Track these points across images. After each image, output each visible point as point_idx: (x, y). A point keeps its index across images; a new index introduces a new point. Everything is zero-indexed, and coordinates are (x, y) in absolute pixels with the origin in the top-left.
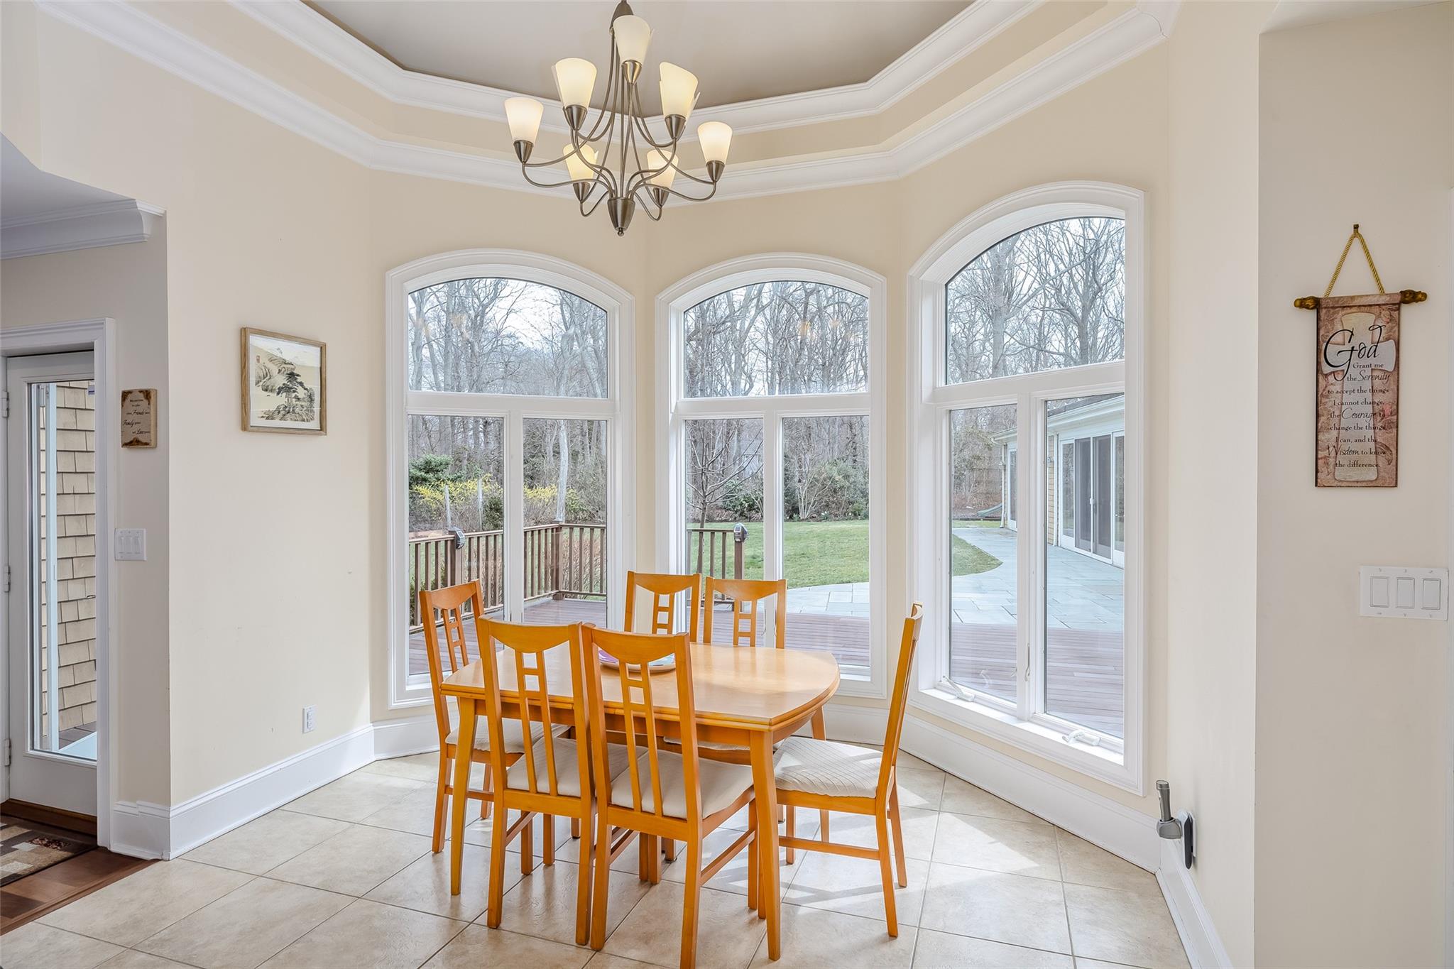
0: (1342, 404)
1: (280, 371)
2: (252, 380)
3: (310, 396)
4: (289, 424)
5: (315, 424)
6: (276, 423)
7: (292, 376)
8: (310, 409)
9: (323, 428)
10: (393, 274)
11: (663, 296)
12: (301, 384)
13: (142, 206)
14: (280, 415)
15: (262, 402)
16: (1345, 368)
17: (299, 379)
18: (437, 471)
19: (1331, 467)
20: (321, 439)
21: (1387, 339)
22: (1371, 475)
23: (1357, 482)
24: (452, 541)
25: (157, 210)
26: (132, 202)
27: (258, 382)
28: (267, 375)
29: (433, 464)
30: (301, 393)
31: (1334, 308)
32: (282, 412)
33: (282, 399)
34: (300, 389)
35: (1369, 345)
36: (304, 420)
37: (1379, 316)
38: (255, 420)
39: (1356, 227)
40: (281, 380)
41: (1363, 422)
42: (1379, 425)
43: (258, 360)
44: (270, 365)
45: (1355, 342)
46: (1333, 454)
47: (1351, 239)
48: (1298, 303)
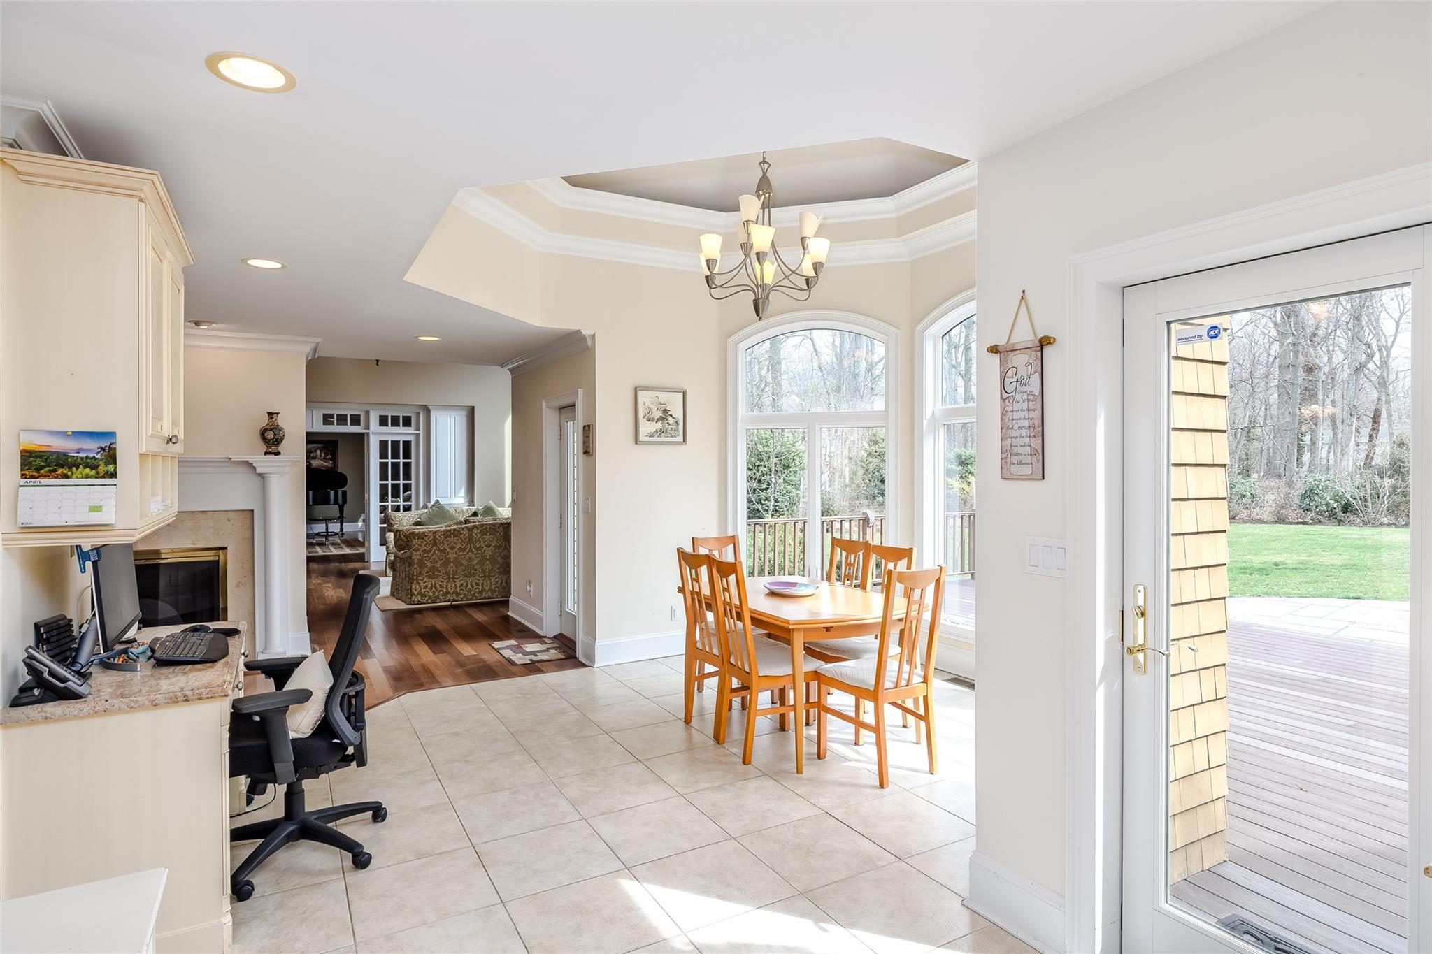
0: (1013, 420)
1: (657, 409)
2: (641, 415)
3: (677, 422)
4: (663, 439)
5: (680, 439)
6: (656, 439)
7: (665, 411)
8: (677, 430)
9: (684, 441)
10: (730, 340)
11: (920, 327)
12: (671, 416)
13: (584, 332)
14: (658, 434)
15: (646, 428)
16: (1013, 394)
17: (670, 413)
18: (967, 464)
19: (1009, 464)
20: (683, 447)
21: (1035, 373)
22: (1027, 470)
23: (1022, 475)
24: (864, 521)
25: (592, 333)
26: (579, 332)
27: (644, 417)
28: (650, 412)
29: (963, 457)
30: (671, 420)
31: (1007, 351)
32: (659, 433)
33: (659, 425)
34: (670, 418)
35: (1026, 377)
36: (672, 437)
37: (1030, 356)
38: (642, 438)
39: (1024, 291)
40: (658, 414)
41: (1024, 432)
42: (1032, 434)
43: (644, 404)
44: (651, 406)
45: (1018, 376)
46: (1009, 456)
47: (1021, 301)
48: (989, 349)
